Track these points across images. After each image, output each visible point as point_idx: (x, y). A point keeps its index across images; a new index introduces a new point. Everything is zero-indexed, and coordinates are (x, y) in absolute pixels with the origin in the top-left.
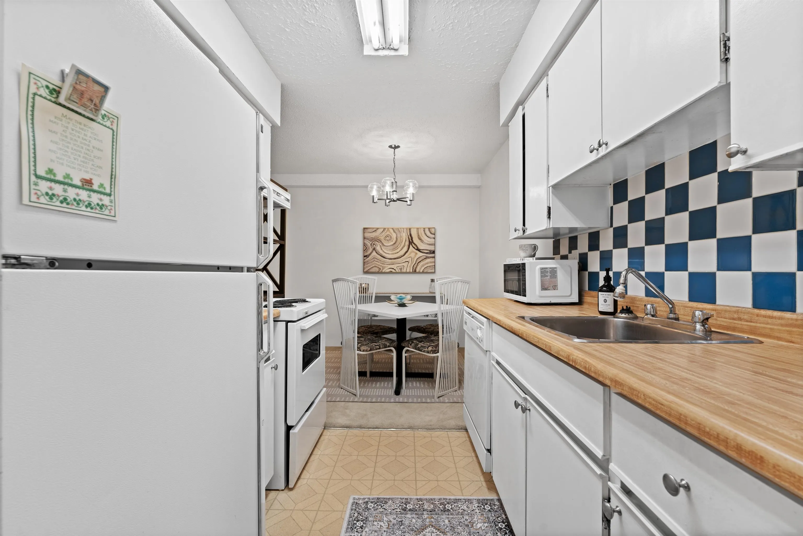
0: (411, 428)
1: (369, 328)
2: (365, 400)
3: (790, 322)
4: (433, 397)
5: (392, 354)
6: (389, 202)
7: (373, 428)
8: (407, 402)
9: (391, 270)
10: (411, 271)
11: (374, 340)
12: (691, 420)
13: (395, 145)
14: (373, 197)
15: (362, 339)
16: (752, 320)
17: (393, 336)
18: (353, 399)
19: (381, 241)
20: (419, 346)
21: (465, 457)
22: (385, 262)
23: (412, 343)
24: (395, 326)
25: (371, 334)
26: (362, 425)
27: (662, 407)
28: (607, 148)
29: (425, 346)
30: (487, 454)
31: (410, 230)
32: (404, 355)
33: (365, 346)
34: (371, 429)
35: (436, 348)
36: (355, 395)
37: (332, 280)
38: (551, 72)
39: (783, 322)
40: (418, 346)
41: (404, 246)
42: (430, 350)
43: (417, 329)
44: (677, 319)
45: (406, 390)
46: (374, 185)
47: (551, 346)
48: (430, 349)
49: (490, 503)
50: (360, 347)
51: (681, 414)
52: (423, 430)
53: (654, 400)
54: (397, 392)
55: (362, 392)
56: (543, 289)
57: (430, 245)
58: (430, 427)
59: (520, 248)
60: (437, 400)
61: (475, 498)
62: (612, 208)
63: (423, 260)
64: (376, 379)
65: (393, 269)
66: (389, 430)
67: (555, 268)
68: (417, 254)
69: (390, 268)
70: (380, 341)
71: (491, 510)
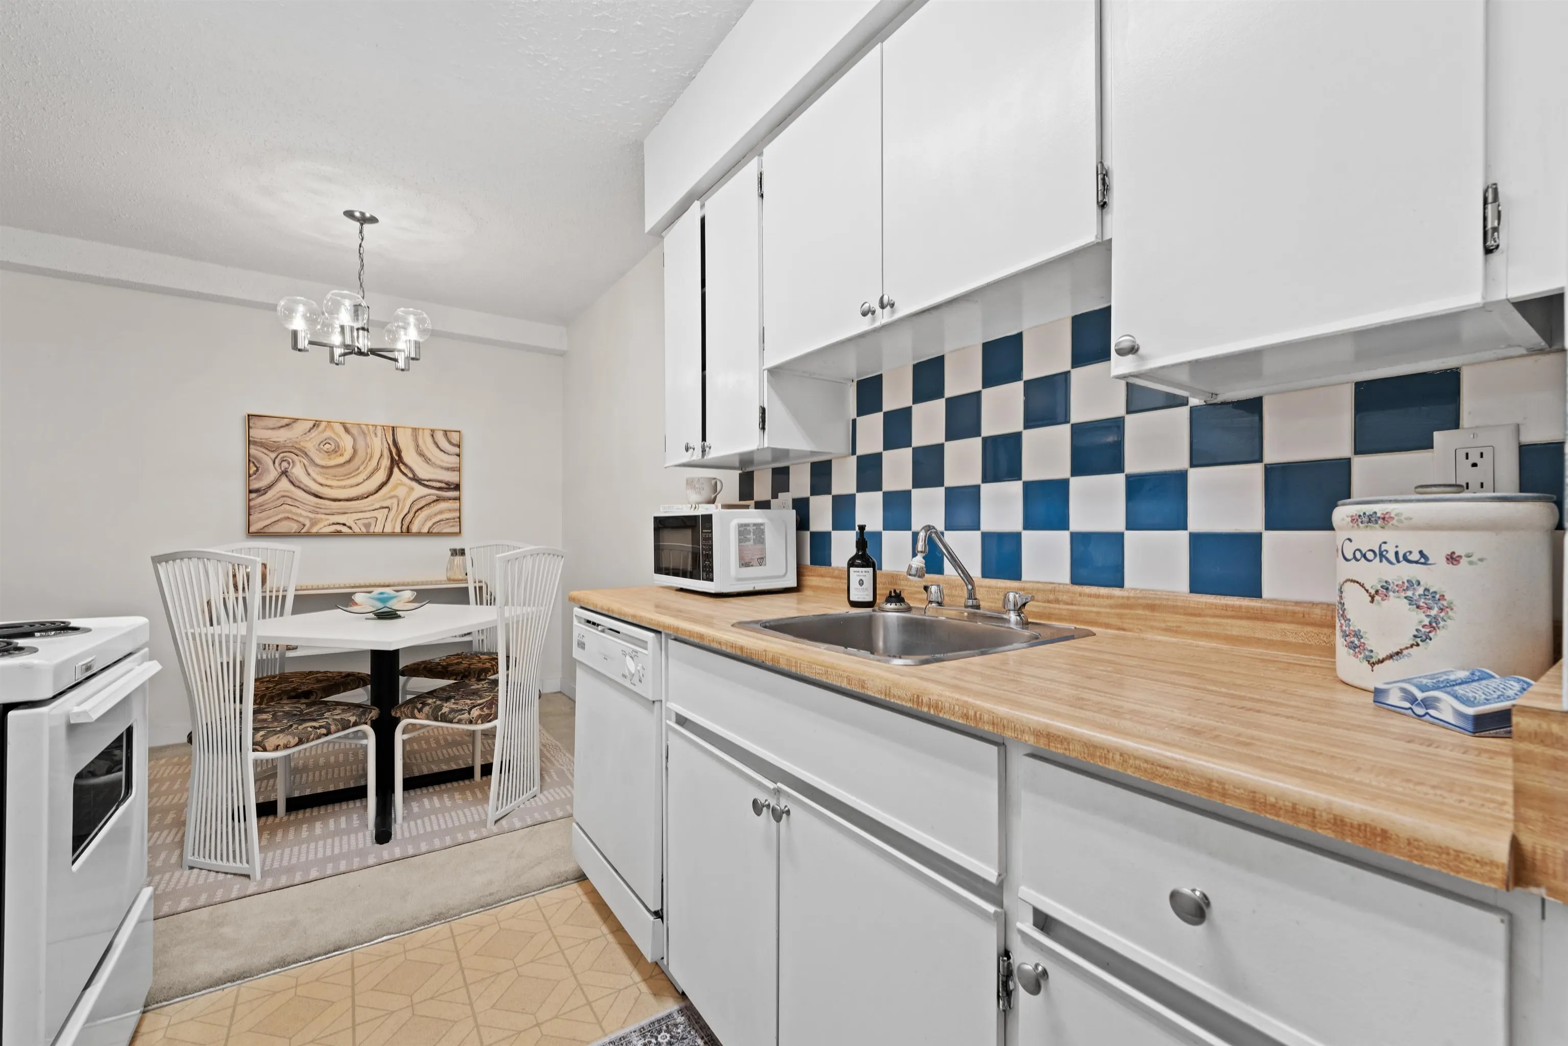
0: (439, 917)
1: (278, 683)
2: (283, 881)
3: (1121, 601)
4: (484, 823)
5: (364, 742)
6: (344, 355)
7: (326, 954)
8: (417, 852)
9: (339, 528)
10: (398, 530)
11: (307, 714)
12: (1234, 787)
13: (363, 214)
14: (295, 334)
15: (264, 716)
16: (1074, 602)
17: (361, 695)
18: (239, 889)
19: (306, 454)
20: (445, 710)
21: (589, 941)
22: (320, 508)
23: (422, 708)
24: (365, 668)
25: (290, 698)
26: (288, 955)
27: (1167, 771)
28: (893, 312)
29: (460, 708)
30: (654, 922)
31: (393, 431)
32: (399, 737)
33: (281, 735)
34: (320, 958)
35: (490, 708)
36: (248, 876)
37: (153, 558)
38: (769, 150)
39: (1111, 602)
40: (443, 711)
41: (377, 469)
42: (475, 716)
43: (425, 668)
44: (978, 607)
45: (405, 825)
46: (298, 302)
47: (864, 681)
48: (475, 712)
49: (667, 1027)
50: (263, 740)
51: (1211, 780)
52: (474, 912)
53: (1146, 761)
54: (383, 835)
55: (268, 862)
56: (743, 564)
57: (448, 469)
58: (489, 899)
59: (687, 484)
60: (495, 829)
61: (632, 1028)
62: (854, 421)
63: (430, 504)
64: (307, 815)
65: (344, 525)
66: (376, 941)
67: (762, 524)
68: (412, 489)
69: (333, 524)
70: (326, 715)
71: (672, 1040)
